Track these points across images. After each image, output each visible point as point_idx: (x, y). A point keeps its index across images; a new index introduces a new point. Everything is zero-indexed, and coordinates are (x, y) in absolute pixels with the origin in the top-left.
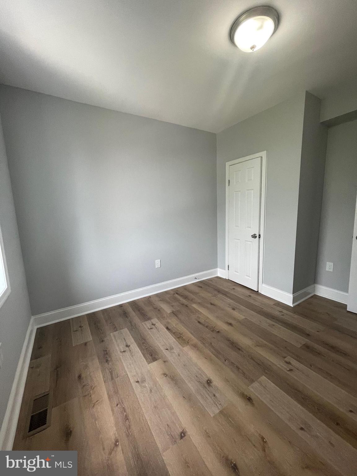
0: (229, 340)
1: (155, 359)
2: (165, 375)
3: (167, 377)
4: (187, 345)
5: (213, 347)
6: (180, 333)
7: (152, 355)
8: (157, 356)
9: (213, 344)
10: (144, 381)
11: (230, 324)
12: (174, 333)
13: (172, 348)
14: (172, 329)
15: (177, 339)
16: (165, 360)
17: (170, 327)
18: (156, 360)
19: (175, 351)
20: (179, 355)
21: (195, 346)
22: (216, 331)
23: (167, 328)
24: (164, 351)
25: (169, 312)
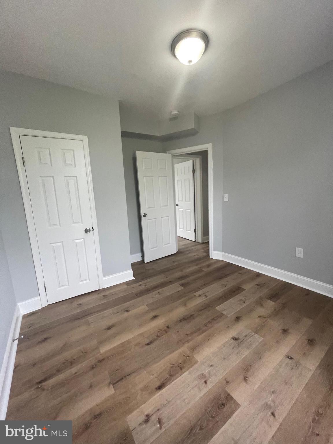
0: (181, 321)
1: (229, 397)
2: (245, 379)
3: (248, 376)
4: (193, 357)
5: (192, 333)
6: (172, 367)
7: (223, 404)
8: (221, 396)
9: (187, 333)
10: (267, 406)
11: (155, 317)
12: (171, 375)
13: (203, 376)
14: (162, 380)
15: (183, 370)
16: (225, 382)
17: (158, 384)
18: (229, 395)
19: (207, 371)
20: (211, 366)
21: (193, 349)
22: (166, 329)
23: (160, 388)
24: (210, 386)
25: (113, 390)
